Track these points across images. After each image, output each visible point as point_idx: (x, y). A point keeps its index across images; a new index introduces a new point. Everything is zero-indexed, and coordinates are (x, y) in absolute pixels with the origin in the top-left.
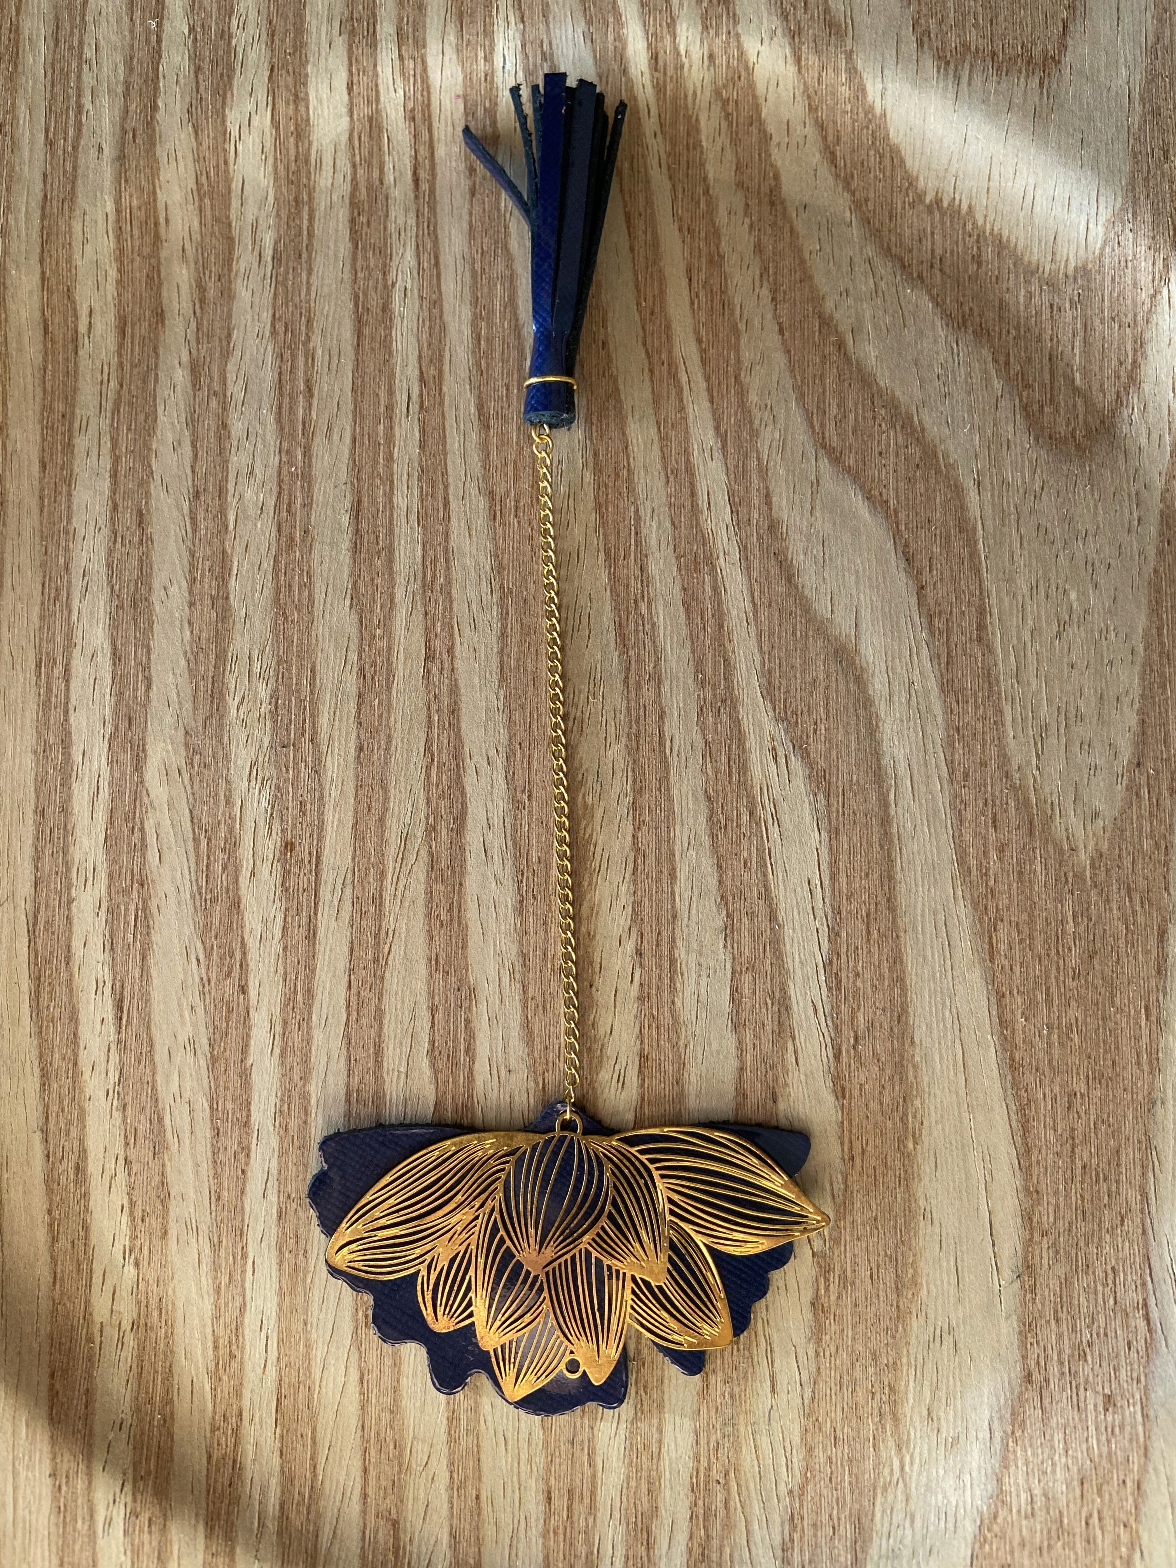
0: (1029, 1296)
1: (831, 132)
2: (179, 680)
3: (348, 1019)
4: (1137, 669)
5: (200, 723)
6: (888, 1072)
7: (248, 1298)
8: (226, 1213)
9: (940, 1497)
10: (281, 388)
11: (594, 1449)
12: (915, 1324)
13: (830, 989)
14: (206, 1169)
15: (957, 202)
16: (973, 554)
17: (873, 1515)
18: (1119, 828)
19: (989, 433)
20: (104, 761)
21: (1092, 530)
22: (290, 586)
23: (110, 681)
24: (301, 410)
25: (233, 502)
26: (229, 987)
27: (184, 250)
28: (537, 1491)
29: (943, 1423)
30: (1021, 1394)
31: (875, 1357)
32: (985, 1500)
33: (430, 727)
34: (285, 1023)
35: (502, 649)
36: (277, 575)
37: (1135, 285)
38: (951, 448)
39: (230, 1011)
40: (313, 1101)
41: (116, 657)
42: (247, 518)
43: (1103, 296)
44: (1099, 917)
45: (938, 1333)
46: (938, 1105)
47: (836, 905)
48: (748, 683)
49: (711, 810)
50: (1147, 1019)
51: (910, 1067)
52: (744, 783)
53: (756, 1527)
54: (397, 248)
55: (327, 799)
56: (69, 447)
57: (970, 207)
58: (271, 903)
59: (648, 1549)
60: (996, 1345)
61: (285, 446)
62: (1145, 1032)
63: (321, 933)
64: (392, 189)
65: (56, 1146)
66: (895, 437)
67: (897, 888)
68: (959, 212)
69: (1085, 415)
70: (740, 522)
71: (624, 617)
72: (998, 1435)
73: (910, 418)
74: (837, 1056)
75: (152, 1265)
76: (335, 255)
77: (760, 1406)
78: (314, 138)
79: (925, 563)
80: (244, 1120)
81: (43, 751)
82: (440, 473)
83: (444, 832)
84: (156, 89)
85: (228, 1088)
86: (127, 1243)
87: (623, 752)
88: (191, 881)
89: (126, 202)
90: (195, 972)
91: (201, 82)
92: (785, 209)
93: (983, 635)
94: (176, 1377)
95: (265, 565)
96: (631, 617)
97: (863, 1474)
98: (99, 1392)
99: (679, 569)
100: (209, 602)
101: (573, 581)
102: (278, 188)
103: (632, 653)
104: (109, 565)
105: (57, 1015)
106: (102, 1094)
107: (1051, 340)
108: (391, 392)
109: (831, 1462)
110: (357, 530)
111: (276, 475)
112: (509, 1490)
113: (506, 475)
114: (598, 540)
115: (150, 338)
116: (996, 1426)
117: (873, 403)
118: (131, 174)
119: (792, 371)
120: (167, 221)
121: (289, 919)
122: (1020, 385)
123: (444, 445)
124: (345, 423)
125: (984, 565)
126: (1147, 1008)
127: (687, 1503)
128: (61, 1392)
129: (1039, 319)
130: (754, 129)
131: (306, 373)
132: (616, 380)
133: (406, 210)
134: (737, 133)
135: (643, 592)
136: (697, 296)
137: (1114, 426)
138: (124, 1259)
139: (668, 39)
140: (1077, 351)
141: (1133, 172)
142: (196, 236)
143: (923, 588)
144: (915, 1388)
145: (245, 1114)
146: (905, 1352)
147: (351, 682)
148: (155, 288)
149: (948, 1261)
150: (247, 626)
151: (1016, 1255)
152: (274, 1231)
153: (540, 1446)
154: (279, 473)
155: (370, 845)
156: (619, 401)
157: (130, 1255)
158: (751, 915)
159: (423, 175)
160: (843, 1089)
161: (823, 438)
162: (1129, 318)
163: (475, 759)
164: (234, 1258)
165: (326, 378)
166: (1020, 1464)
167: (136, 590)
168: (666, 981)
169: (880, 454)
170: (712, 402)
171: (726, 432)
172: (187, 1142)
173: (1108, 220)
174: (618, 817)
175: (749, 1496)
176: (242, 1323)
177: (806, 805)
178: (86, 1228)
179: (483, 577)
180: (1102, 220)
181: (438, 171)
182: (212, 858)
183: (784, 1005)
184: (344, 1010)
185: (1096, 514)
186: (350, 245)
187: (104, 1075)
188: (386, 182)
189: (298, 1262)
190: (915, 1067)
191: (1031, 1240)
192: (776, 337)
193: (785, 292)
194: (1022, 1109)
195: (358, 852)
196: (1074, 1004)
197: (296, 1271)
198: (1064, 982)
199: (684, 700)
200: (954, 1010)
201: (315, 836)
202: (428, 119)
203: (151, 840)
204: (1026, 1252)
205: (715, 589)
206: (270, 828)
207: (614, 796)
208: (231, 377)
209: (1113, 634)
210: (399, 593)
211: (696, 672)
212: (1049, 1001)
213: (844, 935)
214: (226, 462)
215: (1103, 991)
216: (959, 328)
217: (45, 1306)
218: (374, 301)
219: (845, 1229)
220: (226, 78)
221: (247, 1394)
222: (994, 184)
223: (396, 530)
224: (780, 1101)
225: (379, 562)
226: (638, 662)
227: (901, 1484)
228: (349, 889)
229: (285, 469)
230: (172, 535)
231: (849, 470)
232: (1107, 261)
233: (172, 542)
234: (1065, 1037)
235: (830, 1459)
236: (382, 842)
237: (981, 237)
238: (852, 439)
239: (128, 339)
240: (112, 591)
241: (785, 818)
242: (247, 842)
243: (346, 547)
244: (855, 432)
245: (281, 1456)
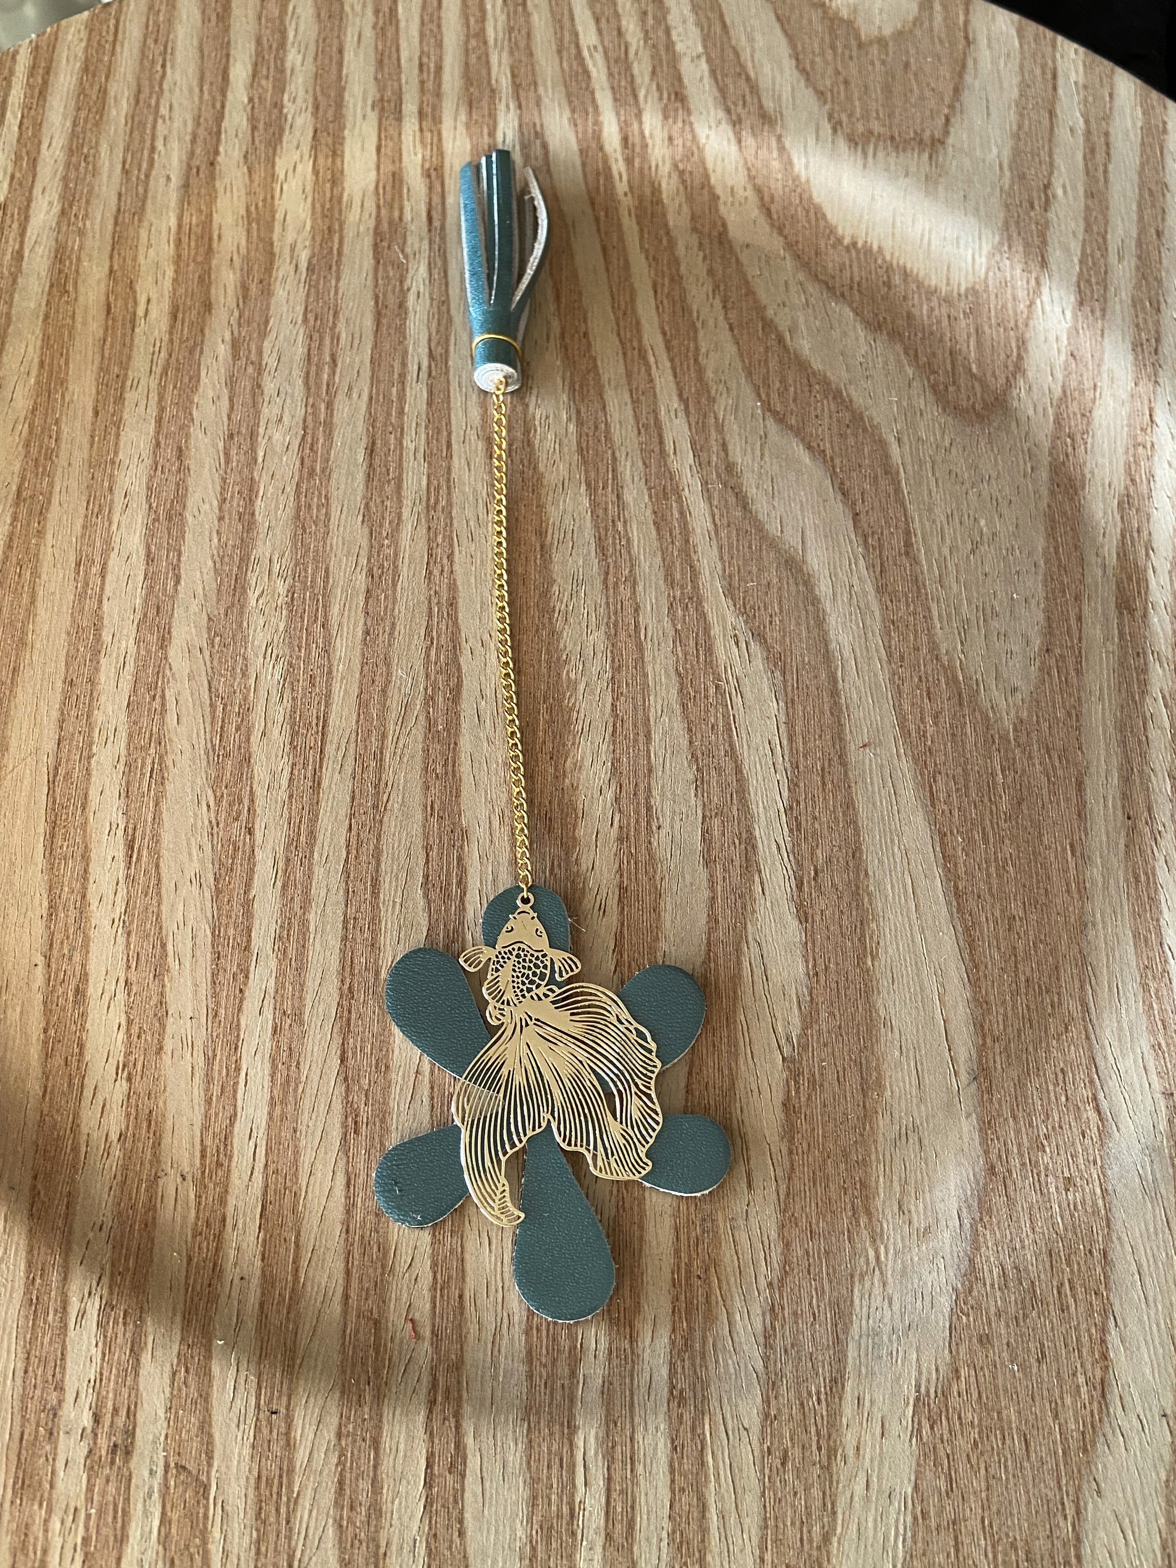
1: (766, 194)
2: (206, 577)
3: (347, 856)
4: (1040, 578)
5: (222, 611)
6: (846, 899)
7: (239, 1109)
8: (222, 1029)
9: (916, 1280)
10: (309, 359)
12: (882, 1122)
13: (791, 830)
14: (204, 988)
15: (869, 244)
16: (898, 490)
17: (852, 1301)
18: (1036, 702)
19: (905, 404)
20: (132, 641)
21: (994, 475)
22: (309, 505)
23: (142, 578)
24: (326, 375)
25: (262, 442)
26: (236, 829)
27: (232, 260)
29: (914, 1215)
30: (986, 1185)
31: (845, 1154)
32: (959, 1279)
33: (430, 615)
34: (288, 860)
36: (298, 497)
37: (1014, 299)
38: (875, 414)
39: (236, 849)
40: (312, 928)
41: (150, 558)
42: (275, 453)
43: (990, 308)
44: (1024, 771)
45: (903, 1130)
46: (892, 927)
47: (794, 760)
48: (711, 584)
49: (682, 684)
50: (1073, 854)
51: (866, 896)
52: (710, 663)
53: (738, 1317)
54: (412, 265)
55: (335, 674)
56: (120, 399)
57: (879, 247)
58: (279, 759)
59: (631, 1342)
60: (960, 1144)
61: (311, 401)
62: (1072, 865)
63: (325, 784)
64: (410, 224)
65: (58, 970)
66: (828, 406)
67: (847, 748)
68: (871, 250)
69: (982, 393)
70: (701, 463)
71: (603, 533)
72: (967, 1224)
73: (840, 392)
74: (800, 886)
75: (145, 1080)
76: (361, 268)
77: (738, 1202)
78: (346, 185)
79: (858, 496)
80: (244, 945)
81: (77, 632)
82: (444, 423)
83: (441, 701)
84: (219, 141)
85: (231, 917)
86: (122, 1059)
87: (603, 637)
88: (206, 740)
89: (186, 220)
90: (205, 816)
91: (256, 137)
92: (731, 248)
93: (910, 550)
94: (161, 1185)
95: (288, 489)
96: (609, 532)
97: (840, 1265)
98: (81, 1195)
99: (650, 497)
100: (237, 517)
102: (314, 220)
103: (610, 560)
104: (149, 488)
105: (70, 854)
106: (107, 922)
107: (951, 340)
108: (404, 364)
109: (808, 1255)
110: (371, 465)
111: (301, 422)
112: (492, 1289)
114: (580, 475)
115: (198, 322)
116: (965, 1216)
117: (809, 381)
118: (193, 199)
119: (741, 356)
120: (219, 237)
121: (296, 772)
122: (928, 371)
123: (449, 403)
124: (364, 385)
125: (907, 498)
126: (1072, 846)
127: (670, 1298)
128: (42, 1192)
129: (939, 326)
130: (705, 191)
131: (331, 349)
132: (595, 360)
133: (421, 239)
134: (691, 194)
135: (619, 513)
136: (662, 303)
137: (1005, 401)
138: (117, 1074)
139: (636, 126)
140: (971, 348)
141: (1007, 218)
142: (243, 251)
143: (857, 515)
144: (885, 1183)
145: (245, 940)
146: (873, 1149)
147: (361, 581)
148: (205, 286)
149: (909, 1064)
150: (270, 535)
151: (970, 1058)
152: (268, 1044)
154: (305, 421)
155: (373, 711)
156: (597, 374)
157: (123, 1070)
158: (719, 770)
159: (435, 215)
160: (806, 914)
161: (769, 404)
162: (1012, 323)
163: (470, 641)
164: (227, 1070)
165: (348, 353)
166: (990, 1245)
167: (172, 506)
168: (643, 824)
169: (817, 417)
170: (675, 376)
171: (688, 398)
172: (188, 965)
173: (989, 252)
174: (598, 691)
175: (730, 1291)
176: (231, 1132)
177: (765, 680)
178: (81, 1045)
180: (984, 252)
181: (448, 211)
182: (227, 721)
183: (750, 843)
184: (344, 849)
185: (996, 464)
186: (373, 261)
187: (110, 907)
188: (405, 219)
189: (291, 1074)
190: (870, 895)
191: (984, 1045)
192: (728, 333)
193: (733, 303)
194: (967, 929)
195: (362, 717)
196: (1007, 842)
197: (288, 1082)
198: (997, 823)
199: (656, 596)
200: (903, 848)
201: (323, 704)
202: (440, 175)
203: (171, 704)
204: (980, 1056)
205: (682, 513)
206: (282, 697)
207: (594, 673)
208: (266, 352)
209: (1018, 552)
210: (406, 512)
211: (666, 576)
212: (986, 841)
213: (802, 785)
214: (257, 414)
215: (1031, 830)
216: (876, 330)
217: (33, 1116)
218: (392, 301)
219: (812, 1037)
220: (277, 136)
221: (232, 1201)
222: (897, 230)
223: (405, 465)
224: (749, 925)
225: (389, 489)
226: (615, 567)
227: (877, 1272)
228: (353, 745)
229: (310, 418)
230: (207, 466)
231: (791, 428)
232: (990, 283)
233: (206, 470)
234: (1002, 869)
235: (807, 1252)
236: (384, 708)
237: (889, 269)
238: (792, 405)
239: (179, 322)
240: (150, 507)
241: (747, 690)
242: (260, 708)
243: (360, 477)
244: (795, 400)
245: (263, 1260)
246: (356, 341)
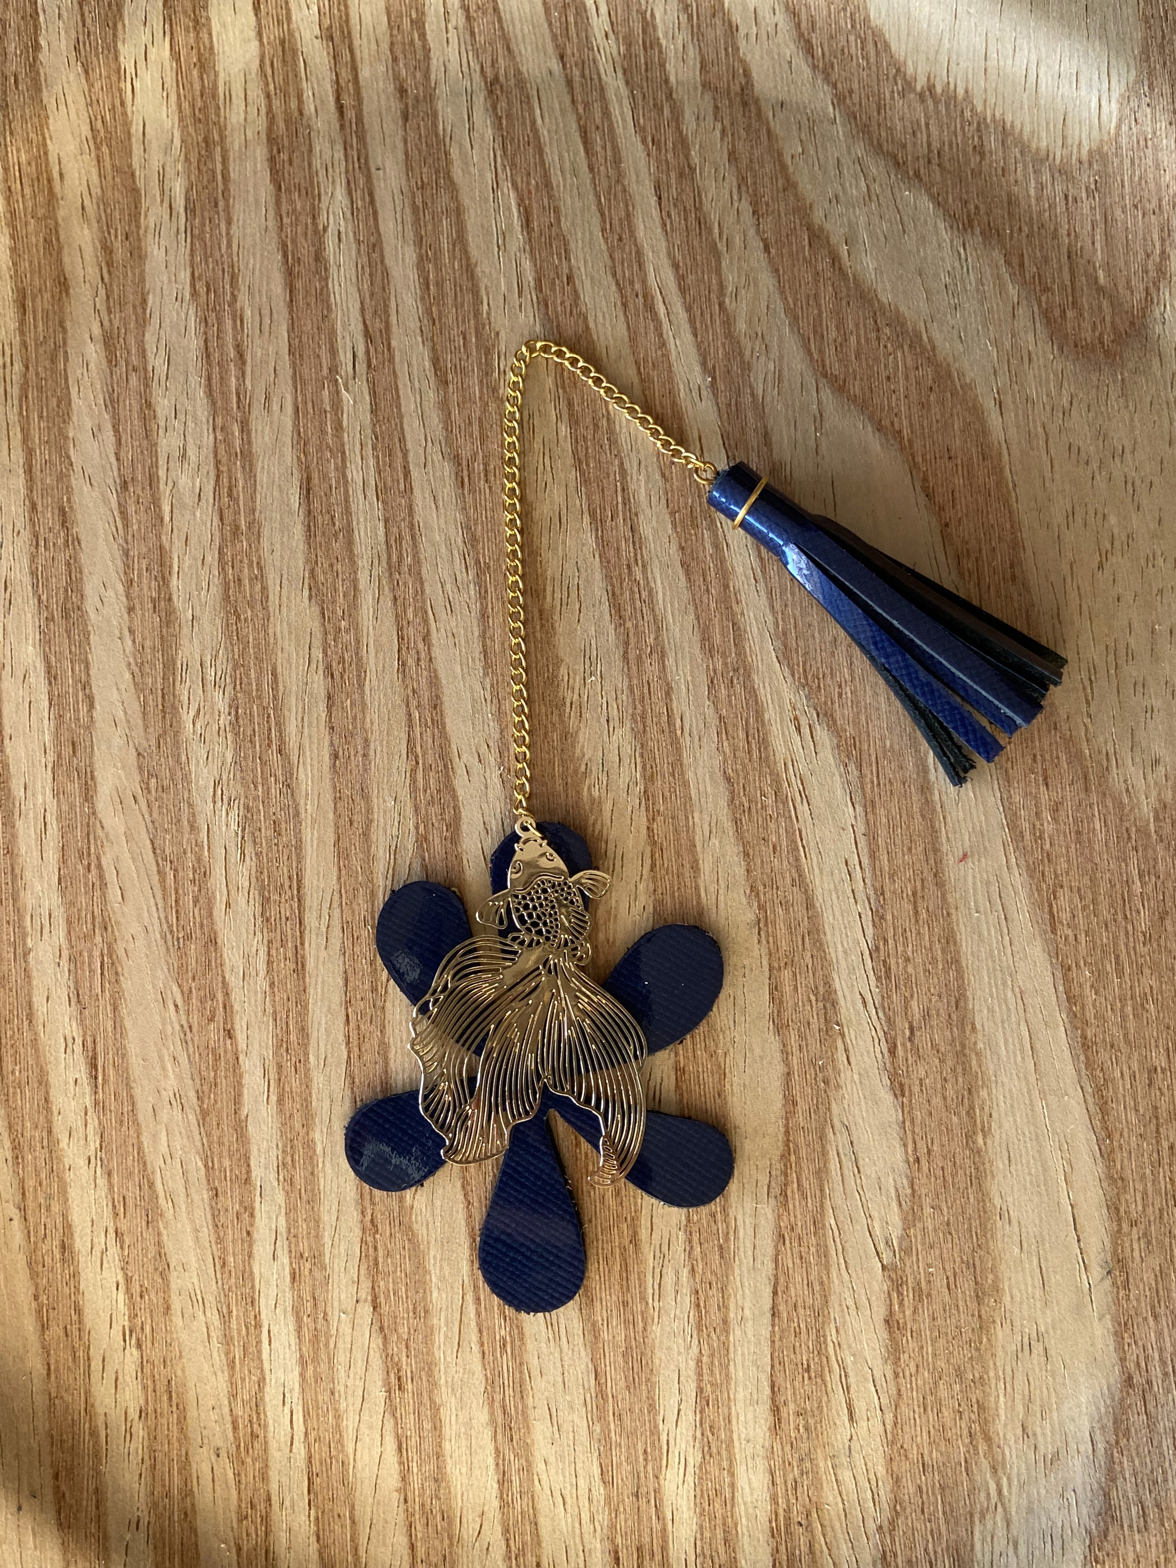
0: (1122, 1293)
1: (804, 17)
2: (125, 696)
3: (349, 1057)
5: (153, 742)
6: (950, 1063)
7: (267, 1372)
8: (233, 1280)
9: (1044, 1519)
10: (208, 356)
11: (661, 1500)
12: (1000, 1333)
13: (878, 979)
14: (207, 1233)
15: (952, 86)
16: (1000, 482)
17: (972, 1546)
19: (1007, 345)
20: (49, 794)
21: (1129, 445)
22: (239, 580)
23: (47, 703)
24: (233, 380)
25: (165, 490)
26: (213, 1033)
27: (83, 208)
28: (603, 1552)
29: (1040, 1438)
30: (1122, 1400)
31: (959, 1373)
32: (1093, 1517)
33: (410, 726)
34: (280, 1067)
35: (484, 632)
36: (223, 569)
38: (966, 365)
39: (217, 1059)
40: (319, 1150)
41: (52, 676)
42: (184, 506)
43: (1122, 181)
45: (1026, 1341)
46: (1007, 1095)
47: (878, 885)
48: (762, 648)
49: (732, 792)
51: (973, 1056)
52: (766, 760)
54: (326, 188)
55: (303, 816)
57: (967, 92)
58: (251, 936)
60: (1091, 1349)
61: (219, 421)
63: (310, 964)
64: (314, 119)
65: (37, 1225)
66: (903, 358)
67: (944, 861)
68: (955, 97)
69: (1113, 317)
71: (617, 585)
72: (1101, 1446)
73: (918, 335)
74: (892, 1051)
75: (156, 1345)
76: (257, 201)
77: (839, 1437)
78: (220, 67)
79: (947, 497)
80: (244, 1177)
82: (397, 440)
83: (437, 840)
84: (36, 27)
85: (223, 1144)
86: (127, 1323)
87: (629, 736)
88: (159, 918)
90: (174, 1019)
91: (87, 13)
92: (759, 109)
93: (1017, 571)
94: (194, 1466)
95: (209, 559)
96: (625, 584)
97: (958, 1501)
98: (110, 1489)
99: (674, 526)
100: (150, 606)
101: (557, 549)
102: (184, 128)
103: (629, 624)
104: (33, 573)
105: (23, 1080)
106: (82, 1162)
107: (1069, 235)
108: (333, 351)
109: (921, 1492)
110: (309, 512)
111: (211, 456)
112: (572, 1553)
113: (471, 436)
114: (581, 501)
115: (55, 313)
116: (1098, 1437)
117: (876, 322)
118: (17, 125)
119: (782, 292)
120: (61, 175)
121: (274, 952)
122: (1038, 288)
123: (399, 407)
124: (285, 391)
125: (1013, 495)
127: (768, 1550)
128: (67, 1495)
129: (1053, 213)
130: (718, 21)
131: (235, 338)
132: (586, 318)
133: (332, 143)
134: (699, 26)
135: (636, 555)
136: (669, 216)
137: (1144, 326)
138: (125, 1341)
140: (1098, 246)
141: (1146, 38)
142: (96, 191)
143: (947, 525)
144: (1006, 1403)
145: (244, 1171)
146: (991, 1365)
147: (319, 684)
148: (54, 253)
149: (1031, 1262)
150: (196, 629)
151: (1104, 1250)
152: (288, 1295)
153: (602, 1503)
154: (216, 453)
155: (356, 864)
157: (131, 1335)
158: (786, 905)
159: (346, 101)
160: (901, 1085)
161: (824, 366)
162: (1154, 203)
163: (464, 757)
164: (247, 1328)
165: (258, 342)
166: (1127, 1476)
167: (66, 598)
169: (888, 378)
170: (696, 336)
171: (714, 367)
172: (183, 1206)
173: (1122, 96)
174: (630, 809)
175: (835, 1537)
176: (262, 1399)
177: (837, 777)
178: (78, 1311)
179: (455, 553)
180: (1115, 95)
181: (364, 94)
182: (181, 892)
183: (829, 1000)
184: (343, 1047)
185: (1132, 428)
186: (272, 187)
187: (82, 1142)
188: (306, 112)
189: (319, 1327)
190: (978, 1054)
191: (1119, 1231)
192: (762, 256)
193: (767, 204)
194: (1098, 1091)
195: (343, 872)
196: (1147, 971)
197: (316, 1336)
198: (1134, 948)
199: (692, 672)
200: (1017, 990)
201: (294, 858)
202: (347, 36)
203: (110, 876)
204: (1115, 1244)
205: (716, 546)
206: (243, 853)
207: (623, 786)
208: (150, 348)
209: (1160, 561)
210: (363, 578)
211: (703, 640)
213: (889, 917)
214: (154, 446)
216: (965, 229)
217: (40, 1400)
218: (305, 250)
219: (916, 1237)
220: (114, 8)
221: (274, 1477)
222: (992, 63)
223: (353, 507)
224: (834, 1106)
225: (337, 546)
226: (636, 634)
227: (1000, 1509)
228: (337, 913)
229: (222, 449)
230: (101, 531)
231: (854, 400)
232: (1124, 141)
233: (101, 542)
234: (1140, 1008)
235: (920, 1487)
236: (369, 858)
237: (981, 126)
238: (855, 365)
239: (30, 316)
240: (40, 601)
241: (814, 792)
242: (218, 871)
243: (298, 531)
244: (858, 356)
245: (318, 1541)
246: (267, 321)
